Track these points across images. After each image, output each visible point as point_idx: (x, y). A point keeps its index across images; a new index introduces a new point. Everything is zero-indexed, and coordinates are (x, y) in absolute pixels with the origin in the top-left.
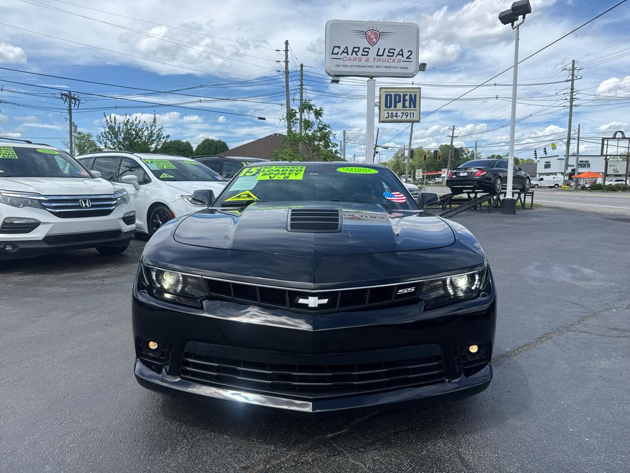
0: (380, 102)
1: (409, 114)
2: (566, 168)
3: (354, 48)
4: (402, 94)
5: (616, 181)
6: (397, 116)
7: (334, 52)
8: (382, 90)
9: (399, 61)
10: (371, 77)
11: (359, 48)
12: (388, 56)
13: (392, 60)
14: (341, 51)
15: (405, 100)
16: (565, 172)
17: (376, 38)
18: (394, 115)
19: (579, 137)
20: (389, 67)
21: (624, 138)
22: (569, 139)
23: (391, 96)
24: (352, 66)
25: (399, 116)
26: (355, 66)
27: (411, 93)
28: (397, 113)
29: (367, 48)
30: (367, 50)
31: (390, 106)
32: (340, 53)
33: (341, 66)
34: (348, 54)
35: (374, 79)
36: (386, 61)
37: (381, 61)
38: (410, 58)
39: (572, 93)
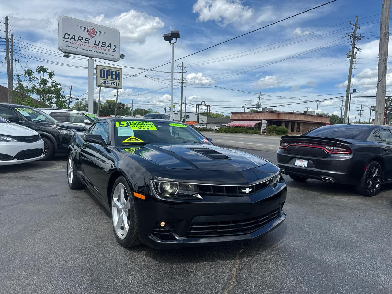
0: (97, 73)
1: (116, 84)
2: (181, 119)
3: (79, 37)
4: (111, 71)
5: (202, 126)
6: (108, 84)
7: (65, 37)
8: (98, 66)
9: (109, 51)
10: (91, 58)
11: (83, 38)
12: (101, 46)
13: (104, 49)
14: (70, 37)
15: (113, 75)
16: (180, 120)
17: (94, 33)
18: (106, 83)
19: (186, 103)
20: (102, 53)
21: (205, 105)
22: (182, 103)
23: (104, 71)
24: (78, 48)
25: (110, 84)
26: (80, 49)
27: (116, 71)
28: (108, 82)
29: (88, 39)
30: (88, 40)
31: (104, 77)
32: (69, 39)
33: (70, 47)
34: (75, 40)
35: (92, 58)
36: (101, 49)
37: (97, 48)
38: (115, 50)
39: (182, 79)
